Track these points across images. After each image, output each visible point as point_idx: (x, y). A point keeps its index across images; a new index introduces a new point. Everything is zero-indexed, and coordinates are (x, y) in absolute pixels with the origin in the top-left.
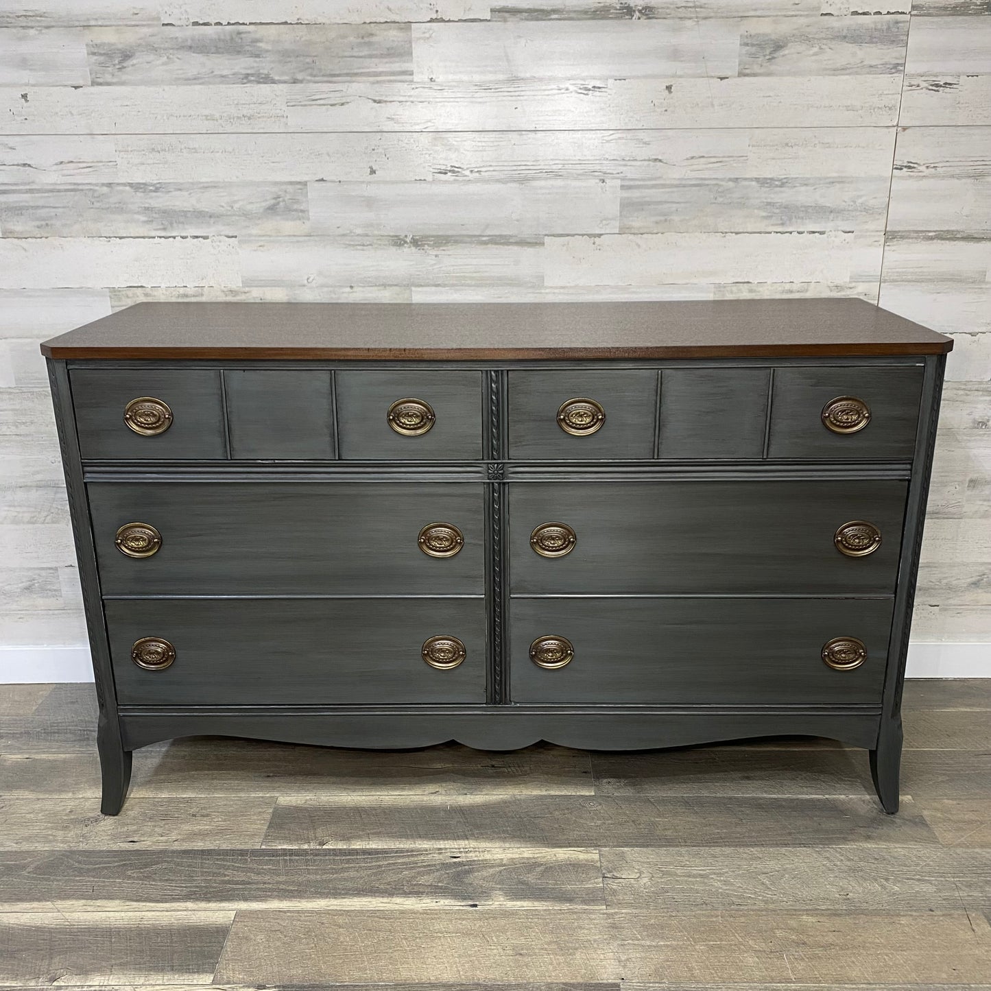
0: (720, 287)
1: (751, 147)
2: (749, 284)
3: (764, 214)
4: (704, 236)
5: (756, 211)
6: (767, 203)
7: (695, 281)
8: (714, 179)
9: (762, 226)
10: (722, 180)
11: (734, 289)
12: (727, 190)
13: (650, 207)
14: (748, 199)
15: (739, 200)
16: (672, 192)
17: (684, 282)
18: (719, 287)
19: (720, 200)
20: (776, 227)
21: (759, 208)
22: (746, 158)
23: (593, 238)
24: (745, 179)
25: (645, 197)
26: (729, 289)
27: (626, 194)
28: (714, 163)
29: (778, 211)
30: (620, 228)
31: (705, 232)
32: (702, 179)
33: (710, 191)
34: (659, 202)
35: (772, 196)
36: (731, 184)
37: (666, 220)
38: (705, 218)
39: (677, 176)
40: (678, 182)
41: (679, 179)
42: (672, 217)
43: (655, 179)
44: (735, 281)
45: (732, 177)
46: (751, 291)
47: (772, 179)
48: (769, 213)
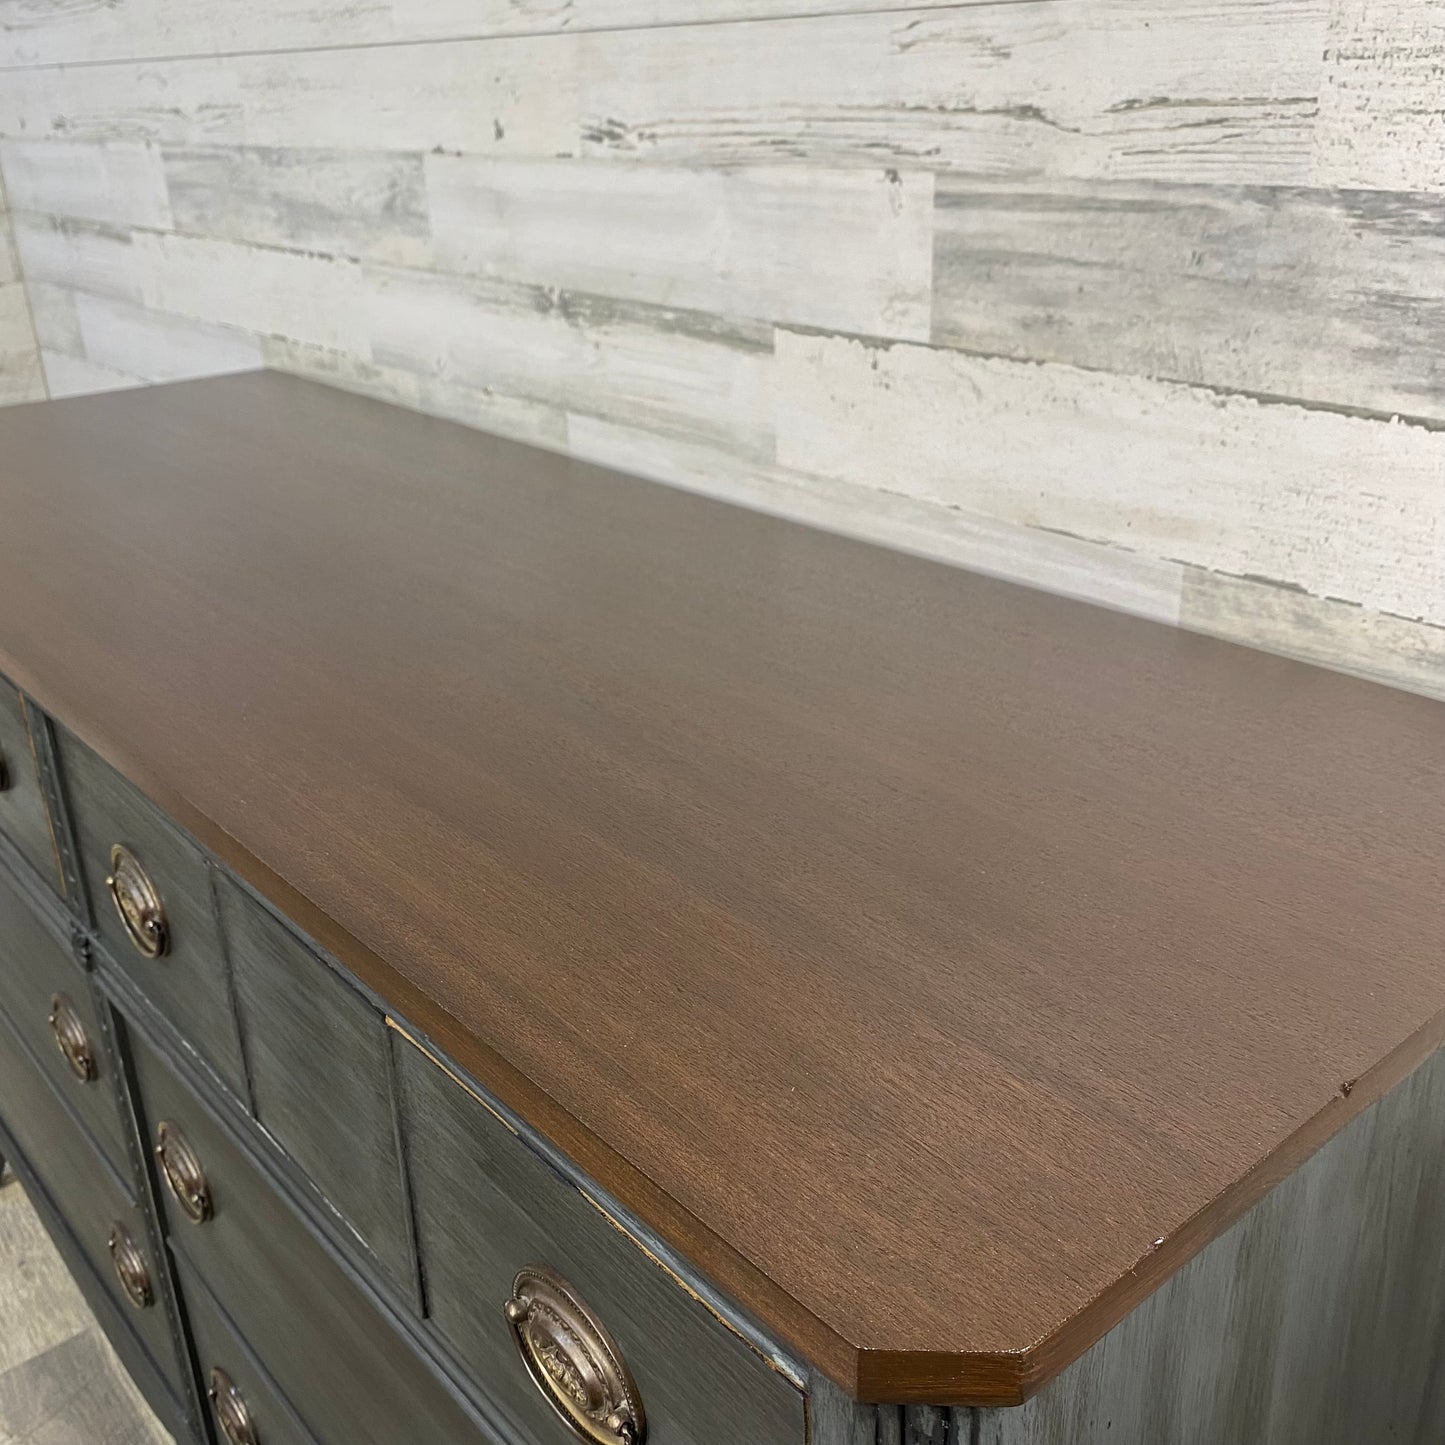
0: (1202, 581)
1: (1332, 61)
2: (1300, 597)
3: (1370, 340)
4: (1158, 393)
5: (1336, 323)
6: (1381, 295)
7: (1124, 538)
8: (1196, 185)
9: (1351, 386)
10: (1225, 191)
11: (1248, 599)
12: (1238, 231)
13: (1007, 270)
14: (1310, 270)
15: (1279, 276)
16: (1070, 226)
17: (1095, 534)
18: (1200, 580)
19: (1215, 267)
20: (1415, 398)
21: (1349, 314)
22: (1309, 108)
23: (871, 350)
24: (1305, 193)
25: (997, 236)
26: (1230, 592)
27: (949, 221)
28: (1198, 125)
29: (1421, 334)
30: (937, 330)
31: (1160, 380)
32: (1158, 185)
33: (1183, 229)
34: (1034, 256)
35: (1404, 269)
36: (1252, 210)
37: (1049, 320)
38: (1161, 329)
39: (1086, 169)
40: (1081, 192)
41: (1089, 181)
42: (1065, 312)
43: (1022, 176)
44: (1251, 572)
45: (1259, 181)
46: (1303, 621)
47: (1405, 198)
48: (1389, 336)
